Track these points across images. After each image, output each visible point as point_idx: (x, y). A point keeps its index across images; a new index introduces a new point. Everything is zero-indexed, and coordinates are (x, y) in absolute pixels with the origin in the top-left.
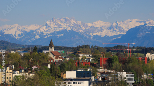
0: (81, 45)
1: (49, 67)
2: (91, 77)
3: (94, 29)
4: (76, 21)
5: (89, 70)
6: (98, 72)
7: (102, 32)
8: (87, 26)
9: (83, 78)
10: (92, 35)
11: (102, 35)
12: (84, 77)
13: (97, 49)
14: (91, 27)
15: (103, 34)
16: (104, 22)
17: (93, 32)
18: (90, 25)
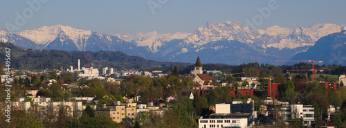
0: (246, 63)
1: (192, 97)
2: (251, 112)
3: (267, 38)
4: (241, 27)
5: (248, 102)
6: (263, 104)
7: (279, 42)
8: (258, 34)
9: (240, 114)
10: (265, 47)
11: (279, 47)
12: (242, 112)
13: (270, 68)
14: (264, 35)
15: (281, 45)
16: (283, 29)
17: (267, 43)
18: (262, 32)
